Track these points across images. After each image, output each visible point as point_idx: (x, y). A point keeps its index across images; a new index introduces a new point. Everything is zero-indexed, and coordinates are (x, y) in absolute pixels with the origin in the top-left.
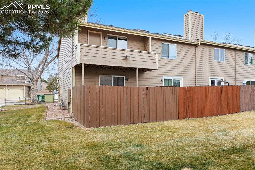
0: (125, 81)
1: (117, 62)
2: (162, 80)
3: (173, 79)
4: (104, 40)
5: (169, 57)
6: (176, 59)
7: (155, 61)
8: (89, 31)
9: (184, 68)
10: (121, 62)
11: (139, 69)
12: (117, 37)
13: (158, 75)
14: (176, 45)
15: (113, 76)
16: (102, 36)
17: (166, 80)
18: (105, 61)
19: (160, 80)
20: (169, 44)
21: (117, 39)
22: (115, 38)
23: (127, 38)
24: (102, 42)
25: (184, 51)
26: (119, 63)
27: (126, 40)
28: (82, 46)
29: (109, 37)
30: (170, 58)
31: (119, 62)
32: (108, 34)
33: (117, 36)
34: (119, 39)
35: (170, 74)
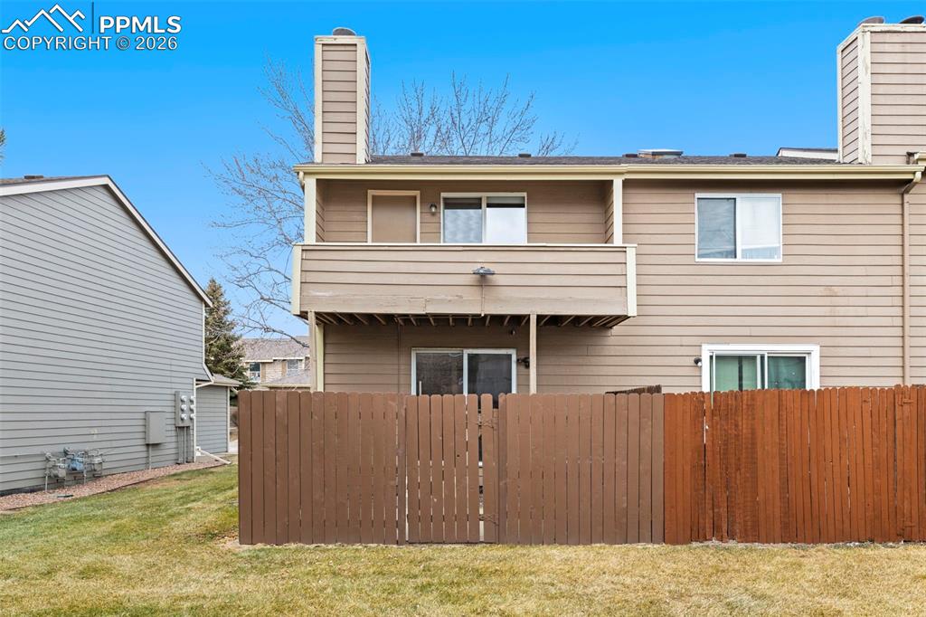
0: (518, 371)
1: (443, 297)
2: (697, 361)
3: (762, 357)
4: (428, 217)
5: (735, 257)
6: (778, 260)
7: (618, 281)
8: (371, 193)
9: (827, 301)
10: (461, 297)
11: (540, 318)
12: (480, 199)
13: (677, 341)
14: (780, 195)
15: (466, 352)
16: (421, 202)
17: (721, 358)
18: (395, 298)
19: (691, 361)
20: (735, 199)
21: (484, 205)
22: (476, 204)
23: (524, 198)
24: (421, 226)
25: (823, 219)
26: (450, 301)
27: (522, 206)
28: (308, 253)
29: (451, 204)
30: (745, 260)
31: (449, 298)
32: (444, 195)
33: (483, 195)
34: (489, 206)
35: (746, 331)
